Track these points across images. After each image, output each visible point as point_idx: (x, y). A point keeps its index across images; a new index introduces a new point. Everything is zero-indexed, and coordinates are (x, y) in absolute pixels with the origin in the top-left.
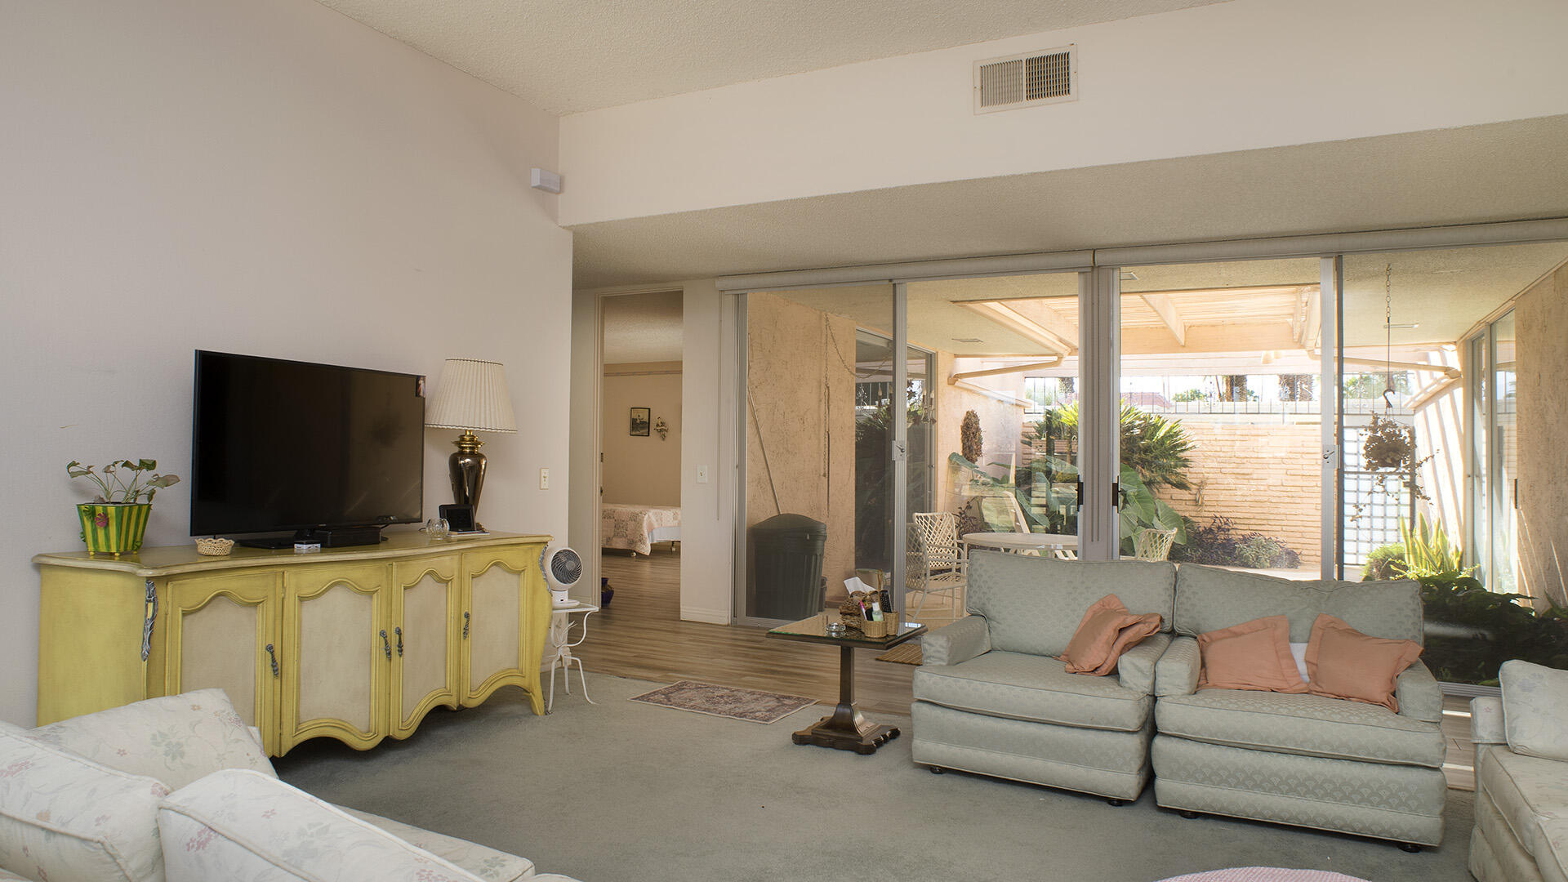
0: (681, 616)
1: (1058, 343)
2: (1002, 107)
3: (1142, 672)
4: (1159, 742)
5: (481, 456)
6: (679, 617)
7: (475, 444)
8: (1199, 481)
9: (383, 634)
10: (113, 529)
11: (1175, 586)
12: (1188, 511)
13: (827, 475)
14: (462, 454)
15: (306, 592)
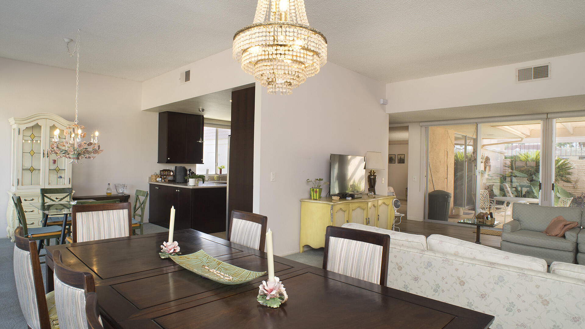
0: (408, 218)
1: (522, 134)
2: (525, 81)
3: (573, 236)
4: (579, 254)
5: (376, 176)
6: (407, 219)
7: (374, 173)
8: (575, 180)
9: (366, 219)
10: (318, 194)
11: (582, 215)
12: (571, 191)
13: (447, 178)
14: (371, 175)
15: (353, 208)
